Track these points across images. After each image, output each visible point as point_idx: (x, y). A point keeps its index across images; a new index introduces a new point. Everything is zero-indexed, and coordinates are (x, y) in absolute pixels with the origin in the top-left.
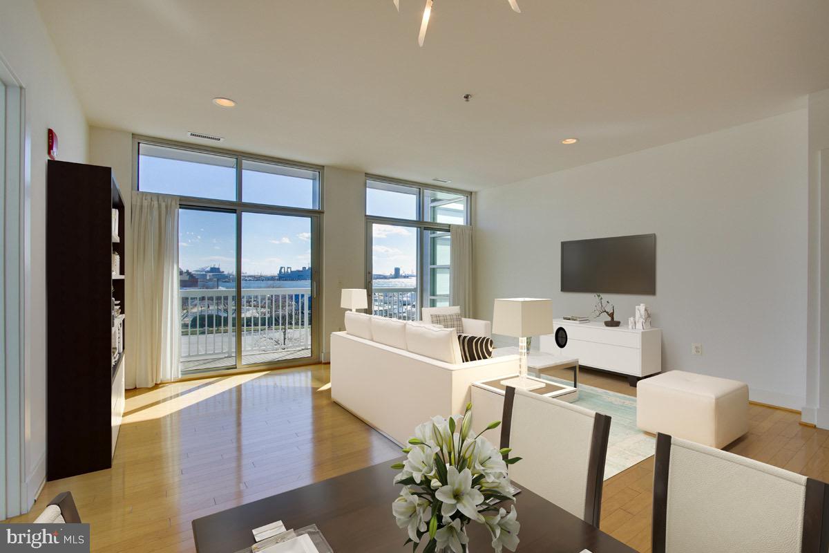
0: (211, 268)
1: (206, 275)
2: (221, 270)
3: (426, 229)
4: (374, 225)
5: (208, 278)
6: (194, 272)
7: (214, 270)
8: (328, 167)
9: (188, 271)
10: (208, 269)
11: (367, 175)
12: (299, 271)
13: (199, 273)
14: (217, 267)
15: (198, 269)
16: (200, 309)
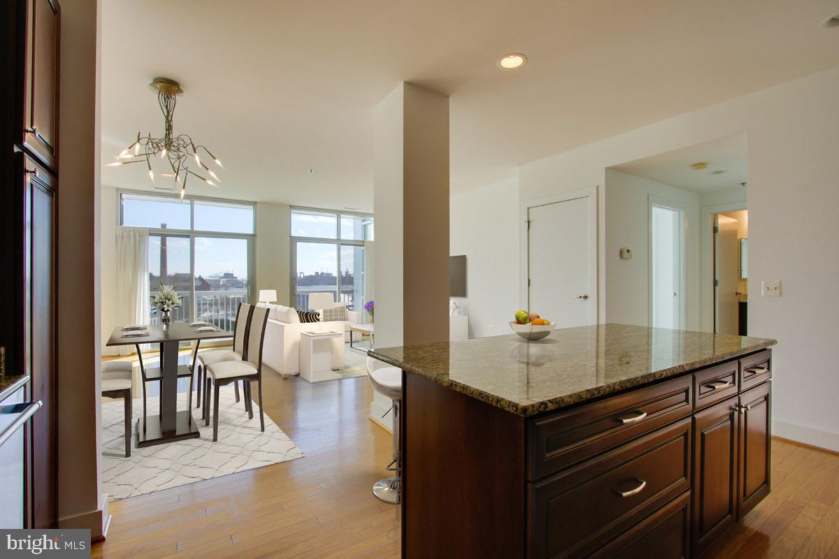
0: (225, 274)
1: (219, 281)
2: (235, 276)
3: (342, 244)
4: (298, 243)
5: (221, 284)
6: (208, 278)
7: (228, 276)
8: (259, 202)
9: (200, 277)
10: (222, 275)
11: (291, 207)
12: (311, 276)
13: (212, 279)
14: (230, 272)
15: (211, 275)
16: (209, 314)
